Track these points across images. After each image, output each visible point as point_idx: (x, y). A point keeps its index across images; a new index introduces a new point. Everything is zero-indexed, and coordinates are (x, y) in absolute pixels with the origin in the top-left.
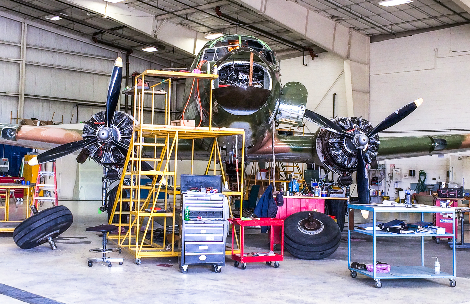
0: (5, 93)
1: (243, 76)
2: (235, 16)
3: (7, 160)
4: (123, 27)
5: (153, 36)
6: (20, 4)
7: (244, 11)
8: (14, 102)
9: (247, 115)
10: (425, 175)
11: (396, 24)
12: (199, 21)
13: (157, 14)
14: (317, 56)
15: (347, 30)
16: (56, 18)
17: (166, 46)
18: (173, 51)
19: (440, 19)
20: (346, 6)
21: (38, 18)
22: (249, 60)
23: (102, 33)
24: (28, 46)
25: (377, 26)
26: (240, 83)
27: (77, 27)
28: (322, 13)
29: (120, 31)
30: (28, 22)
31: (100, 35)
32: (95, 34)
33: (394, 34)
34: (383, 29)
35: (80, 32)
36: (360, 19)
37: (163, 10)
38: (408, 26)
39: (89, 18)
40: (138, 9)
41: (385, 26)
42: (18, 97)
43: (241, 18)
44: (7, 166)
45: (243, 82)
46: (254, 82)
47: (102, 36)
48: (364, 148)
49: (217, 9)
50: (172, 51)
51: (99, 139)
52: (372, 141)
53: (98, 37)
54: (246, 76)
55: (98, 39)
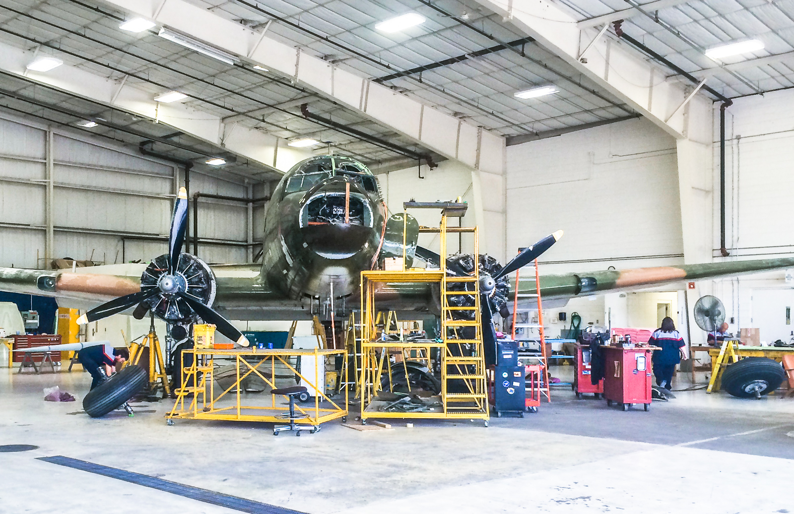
0: (29, 225)
1: (338, 210)
2: (326, 116)
3: (36, 313)
4: (179, 133)
5: (220, 146)
6: (43, 108)
7: (339, 109)
8: (40, 237)
9: (344, 259)
10: (579, 318)
11: (539, 121)
12: (280, 124)
13: (224, 116)
14: (437, 166)
15: (475, 130)
16: (91, 125)
17: (237, 157)
18: (247, 163)
19: (596, 112)
20: (472, 100)
21: (67, 125)
22: (345, 190)
23: (152, 142)
24: (56, 163)
25: (513, 124)
26: (335, 219)
27: (120, 135)
28: (441, 109)
29: (175, 139)
30: (54, 130)
31: (150, 145)
32: (143, 143)
33: (537, 134)
34: (521, 128)
35: (123, 142)
36: (490, 116)
37: (232, 110)
38: (556, 124)
39: (135, 123)
40: (198, 110)
41: (524, 124)
42: (46, 230)
43: (334, 119)
44: (37, 321)
45: (338, 218)
46: (351, 218)
47: (152, 146)
48: (489, 294)
49: (304, 108)
50: (245, 164)
51: (162, 290)
52: (500, 284)
53: (147, 147)
54: (342, 210)
55: (147, 150)
